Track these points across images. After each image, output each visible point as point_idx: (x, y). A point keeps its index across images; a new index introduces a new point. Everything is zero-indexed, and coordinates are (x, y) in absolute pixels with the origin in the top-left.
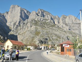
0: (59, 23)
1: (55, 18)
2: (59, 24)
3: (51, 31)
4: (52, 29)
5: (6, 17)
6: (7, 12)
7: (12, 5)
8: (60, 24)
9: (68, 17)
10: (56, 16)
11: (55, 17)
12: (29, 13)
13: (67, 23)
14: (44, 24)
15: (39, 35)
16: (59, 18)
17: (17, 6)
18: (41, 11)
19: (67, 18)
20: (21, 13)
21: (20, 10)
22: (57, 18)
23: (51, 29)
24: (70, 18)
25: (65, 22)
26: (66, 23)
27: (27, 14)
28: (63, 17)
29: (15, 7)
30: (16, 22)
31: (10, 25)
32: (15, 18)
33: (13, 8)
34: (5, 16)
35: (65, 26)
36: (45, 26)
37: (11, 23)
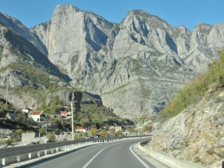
0: (188, 46)
1: (177, 32)
2: (188, 51)
3: (170, 84)
4: (173, 79)
5: (42, 37)
6: (43, 24)
7: (59, 6)
8: (191, 52)
9: (213, 31)
10: (181, 27)
11: (178, 30)
12: (103, 24)
13: (211, 46)
14: (154, 66)
15: (151, 97)
16: (188, 33)
17: (71, 7)
18: (139, 19)
19: (211, 33)
20: (86, 29)
21: (82, 21)
22: (184, 32)
23: (170, 78)
24: (221, 32)
25: (206, 44)
26: (209, 46)
27: (99, 27)
28: (201, 31)
29: (67, 11)
30: (75, 54)
31: (59, 61)
32: (70, 42)
33: (61, 14)
34: (38, 35)
35: (204, 59)
36: (157, 71)
37: (60, 56)
